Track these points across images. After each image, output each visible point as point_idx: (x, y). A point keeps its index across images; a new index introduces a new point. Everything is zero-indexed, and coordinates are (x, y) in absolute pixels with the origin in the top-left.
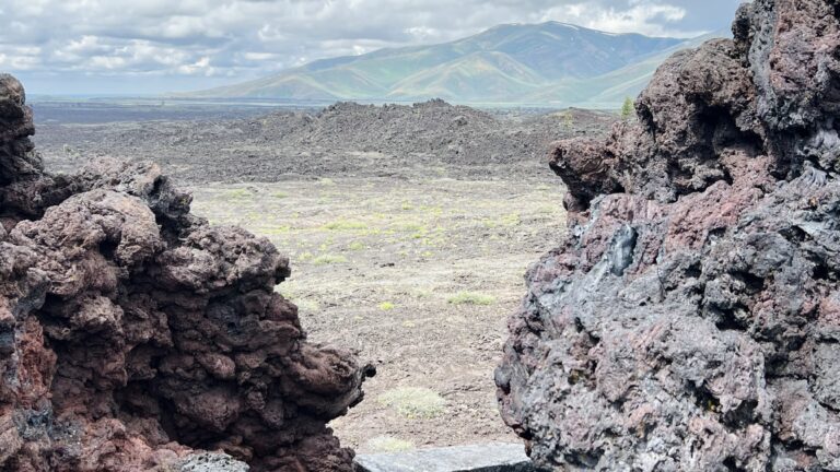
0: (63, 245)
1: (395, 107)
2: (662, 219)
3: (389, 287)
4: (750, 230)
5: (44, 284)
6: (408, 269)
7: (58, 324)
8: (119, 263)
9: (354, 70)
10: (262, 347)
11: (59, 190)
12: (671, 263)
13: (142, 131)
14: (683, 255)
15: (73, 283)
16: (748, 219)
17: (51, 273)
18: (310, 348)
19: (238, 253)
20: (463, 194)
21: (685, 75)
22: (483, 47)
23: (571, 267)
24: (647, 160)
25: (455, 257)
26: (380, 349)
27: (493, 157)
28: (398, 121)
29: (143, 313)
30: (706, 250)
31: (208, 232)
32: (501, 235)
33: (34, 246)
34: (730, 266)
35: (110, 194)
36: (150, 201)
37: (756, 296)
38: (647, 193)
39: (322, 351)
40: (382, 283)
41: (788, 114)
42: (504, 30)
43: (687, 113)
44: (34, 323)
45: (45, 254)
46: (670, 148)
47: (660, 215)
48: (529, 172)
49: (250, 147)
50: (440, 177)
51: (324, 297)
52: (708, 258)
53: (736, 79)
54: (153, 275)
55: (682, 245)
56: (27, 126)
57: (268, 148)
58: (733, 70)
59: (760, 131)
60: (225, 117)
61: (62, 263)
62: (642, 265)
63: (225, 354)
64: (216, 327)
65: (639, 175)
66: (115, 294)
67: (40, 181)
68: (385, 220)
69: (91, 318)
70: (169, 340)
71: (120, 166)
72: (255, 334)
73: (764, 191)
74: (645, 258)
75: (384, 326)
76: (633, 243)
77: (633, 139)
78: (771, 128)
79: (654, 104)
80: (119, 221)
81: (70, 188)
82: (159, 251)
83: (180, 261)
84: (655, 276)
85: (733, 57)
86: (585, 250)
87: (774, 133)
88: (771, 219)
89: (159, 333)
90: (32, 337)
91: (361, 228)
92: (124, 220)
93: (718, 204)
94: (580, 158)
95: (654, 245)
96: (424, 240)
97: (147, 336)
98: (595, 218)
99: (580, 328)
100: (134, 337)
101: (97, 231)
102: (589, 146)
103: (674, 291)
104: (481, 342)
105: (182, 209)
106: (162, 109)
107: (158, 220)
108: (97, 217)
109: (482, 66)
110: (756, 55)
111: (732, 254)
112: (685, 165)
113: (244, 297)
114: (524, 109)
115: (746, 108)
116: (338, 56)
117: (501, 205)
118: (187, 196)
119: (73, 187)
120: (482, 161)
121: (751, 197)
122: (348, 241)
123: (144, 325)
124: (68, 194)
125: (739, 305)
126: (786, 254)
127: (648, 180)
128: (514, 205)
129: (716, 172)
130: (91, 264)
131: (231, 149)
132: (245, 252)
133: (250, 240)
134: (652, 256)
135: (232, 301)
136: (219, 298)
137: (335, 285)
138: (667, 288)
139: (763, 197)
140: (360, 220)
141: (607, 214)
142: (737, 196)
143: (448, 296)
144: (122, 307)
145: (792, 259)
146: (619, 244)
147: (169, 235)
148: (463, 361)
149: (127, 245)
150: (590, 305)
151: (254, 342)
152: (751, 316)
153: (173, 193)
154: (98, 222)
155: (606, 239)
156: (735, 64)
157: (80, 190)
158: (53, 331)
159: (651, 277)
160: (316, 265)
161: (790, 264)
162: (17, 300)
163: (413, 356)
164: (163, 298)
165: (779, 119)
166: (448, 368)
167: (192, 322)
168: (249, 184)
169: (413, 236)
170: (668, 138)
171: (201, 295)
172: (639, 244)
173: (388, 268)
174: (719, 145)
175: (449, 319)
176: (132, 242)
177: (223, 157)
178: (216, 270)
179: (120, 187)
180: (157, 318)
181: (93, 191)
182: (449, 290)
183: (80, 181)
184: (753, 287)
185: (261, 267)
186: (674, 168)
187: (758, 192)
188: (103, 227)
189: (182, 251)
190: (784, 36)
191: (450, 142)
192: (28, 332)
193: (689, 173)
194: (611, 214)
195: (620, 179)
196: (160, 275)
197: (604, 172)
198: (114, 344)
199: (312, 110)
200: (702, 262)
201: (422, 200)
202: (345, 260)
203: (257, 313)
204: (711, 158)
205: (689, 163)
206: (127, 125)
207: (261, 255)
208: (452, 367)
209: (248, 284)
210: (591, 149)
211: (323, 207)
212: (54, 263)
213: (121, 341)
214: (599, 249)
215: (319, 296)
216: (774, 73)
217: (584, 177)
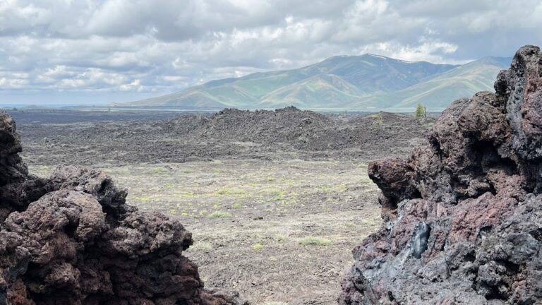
0: (40, 229)
1: (263, 112)
2: (447, 217)
3: (259, 233)
4: (510, 231)
5: (27, 257)
6: (272, 221)
7: (37, 283)
8: (78, 240)
9: (236, 87)
10: (174, 293)
11: (38, 189)
12: (454, 251)
13: (95, 129)
14: (462, 246)
15: (46, 255)
16: (508, 223)
17: (32, 248)
18: (206, 294)
19: (158, 230)
20: (309, 170)
21: (463, 119)
22: (322, 71)
23: (385, 251)
24: (436, 174)
25: (304, 213)
26: (253, 277)
27: (329, 145)
28: (265, 121)
29: (93, 273)
30: (479, 242)
31: (138, 217)
32: (334, 198)
33: (21, 230)
34: (495, 256)
35: (72, 193)
36: (99, 197)
37: (514, 277)
38: (437, 197)
39: (214, 296)
40: (255, 231)
41: (534, 149)
42: (336, 60)
43: (463, 144)
44: (20, 284)
45: (28, 235)
46: (453, 168)
47: (446, 214)
48: (353, 155)
49: (167, 139)
50: (294, 158)
51: (216, 240)
52: (480, 248)
53: (498, 122)
54: (100, 246)
55: (462, 238)
56: (17, 146)
57: (179, 140)
58: (496, 116)
59: (515, 158)
60: (151, 119)
61: (39, 241)
62: (434, 251)
63: (148, 298)
64: (143, 281)
65: (431, 185)
66: (75, 261)
67: (24, 183)
68: (257, 188)
69: (58, 278)
70: (111, 290)
71: (79, 172)
72: (169, 285)
73: (518, 200)
74: (436, 246)
75: (256, 260)
76: (427, 235)
77: (426, 159)
78: (523, 157)
79: (441, 137)
80: (78, 211)
81: (45, 187)
82: (105, 231)
83: (120, 237)
84: (443, 260)
85: (495, 106)
86: (394, 240)
87: (525, 162)
88: (523, 223)
89: (104, 286)
90: (18, 293)
91: (240, 194)
92: (81, 211)
93: (486, 209)
94: (390, 172)
95: (442, 237)
96: (283, 201)
97: (96, 288)
98: (401, 217)
99: (392, 298)
100: (88, 290)
101: (62, 219)
102: (396, 163)
103: (457, 271)
104: (321, 271)
105: (121, 201)
106: (108, 114)
107: (104, 210)
108: (63, 209)
109: (321, 84)
110: (512, 106)
111: (497, 247)
112: (463, 180)
113: (161, 260)
114: (350, 113)
115: (505, 142)
116: (226, 78)
117: (334, 178)
118: (124, 192)
119: (48, 187)
120: (321, 147)
121: (509, 205)
122: (232, 202)
123: (94, 281)
124: (44, 192)
125: (502, 283)
126: (534, 249)
127: (437, 188)
128: (343, 178)
129: (484, 185)
130: (59, 241)
131: (153, 141)
132: (162, 230)
133: (165, 222)
134: (441, 245)
135: (154, 263)
136: (145, 261)
137: (223, 232)
138: (451, 268)
139: (517, 204)
140: (240, 188)
141: (409, 214)
142: (499, 204)
143: (299, 240)
144: (80, 269)
145: (538, 252)
146: (418, 236)
147: (111, 219)
148: (309, 283)
149: (83, 228)
150: (399, 282)
151: (168, 291)
152: (510, 291)
153: (114, 191)
154: (64, 212)
155: (409, 232)
156: (497, 112)
157: (52, 189)
158: (33, 287)
159: (440, 260)
160: (211, 218)
161: (537, 256)
162: (8, 269)
163: (276, 280)
164: (107, 262)
165: (528, 153)
166: (299, 289)
167: (127, 278)
168: (166, 164)
169: (276, 199)
170: (450, 161)
171: (133, 259)
172: (432, 236)
173: (258, 221)
174: (486, 166)
175: (300, 255)
176: (87, 225)
177: (149, 145)
178: (143, 243)
179: (79, 187)
180: (103, 275)
181: (61, 191)
182: (300, 236)
183: (52, 183)
184: (512, 270)
185: (173, 240)
186: (455, 181)
187: (514, 200)
188: (67, 216)
189: (120, 230)
190: (531, 95)
191: (300, 135)
192: (16, 290)
193: (465, 185)
194: (412, 214)
195: (418, 186)
196: (106, 247)
197: (406, 181)
198: (74, 295)
199: (209, 114)
200: (476, 251)
201: (281, 174)
202: (230, 215)
203: (171, 271)
204: (481, 175)
205: (465, 178)
206: (86, 125)
207: (173, 232)
208: (302, 288)
209: (164, 251)
210: (398, 166)
211: (215, 179)
212: (34, 241)
213: (78, 293)
214: (404, 239)
215: (213, 240)
216: (524, 121)
217: (393, 185)
